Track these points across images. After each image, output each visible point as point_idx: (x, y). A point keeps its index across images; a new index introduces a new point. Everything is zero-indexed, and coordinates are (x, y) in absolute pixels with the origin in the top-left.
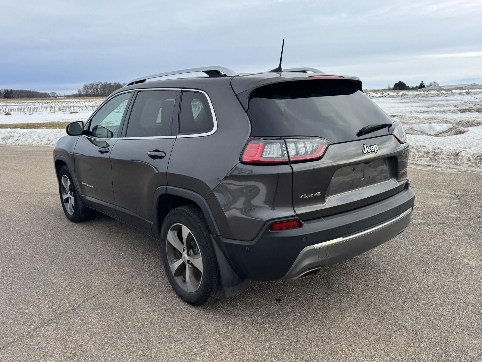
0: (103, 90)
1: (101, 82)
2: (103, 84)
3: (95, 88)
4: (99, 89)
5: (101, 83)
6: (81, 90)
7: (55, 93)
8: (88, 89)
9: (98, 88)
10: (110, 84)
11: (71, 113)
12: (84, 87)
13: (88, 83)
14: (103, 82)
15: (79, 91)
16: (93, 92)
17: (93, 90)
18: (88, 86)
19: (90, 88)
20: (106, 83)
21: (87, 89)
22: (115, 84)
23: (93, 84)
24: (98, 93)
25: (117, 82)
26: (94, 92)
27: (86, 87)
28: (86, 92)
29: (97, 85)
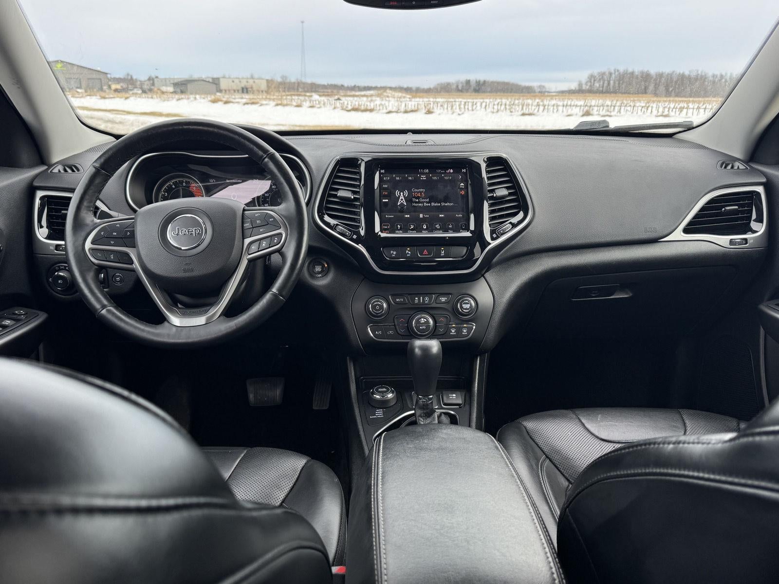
0: (619, 84)
1: (619, 69)
2: (621, 74)
3: (606, 79)
4: (612, 82)
5: (618, 71)
6: (584, 82)
7: (544, 87)
8: (594, 81)
9: (611, 79)
10: (632, 73)
11: (523, 115)
12: (589, 78)
13: (596, 71)
14: (622, 69)
15: (580, 85)
16: (601, 86)
17: (601, 83)
18: (595, 77)
19: (598, 79)
20: (626, 71)
21: (592, 81)
22: (642, 73)
23: (604, 73)
24: (610, 88)
25: (645, 70)
26: (603, 87)
27: (592, 77)
28: (591, 86)
29: (611, 74)
